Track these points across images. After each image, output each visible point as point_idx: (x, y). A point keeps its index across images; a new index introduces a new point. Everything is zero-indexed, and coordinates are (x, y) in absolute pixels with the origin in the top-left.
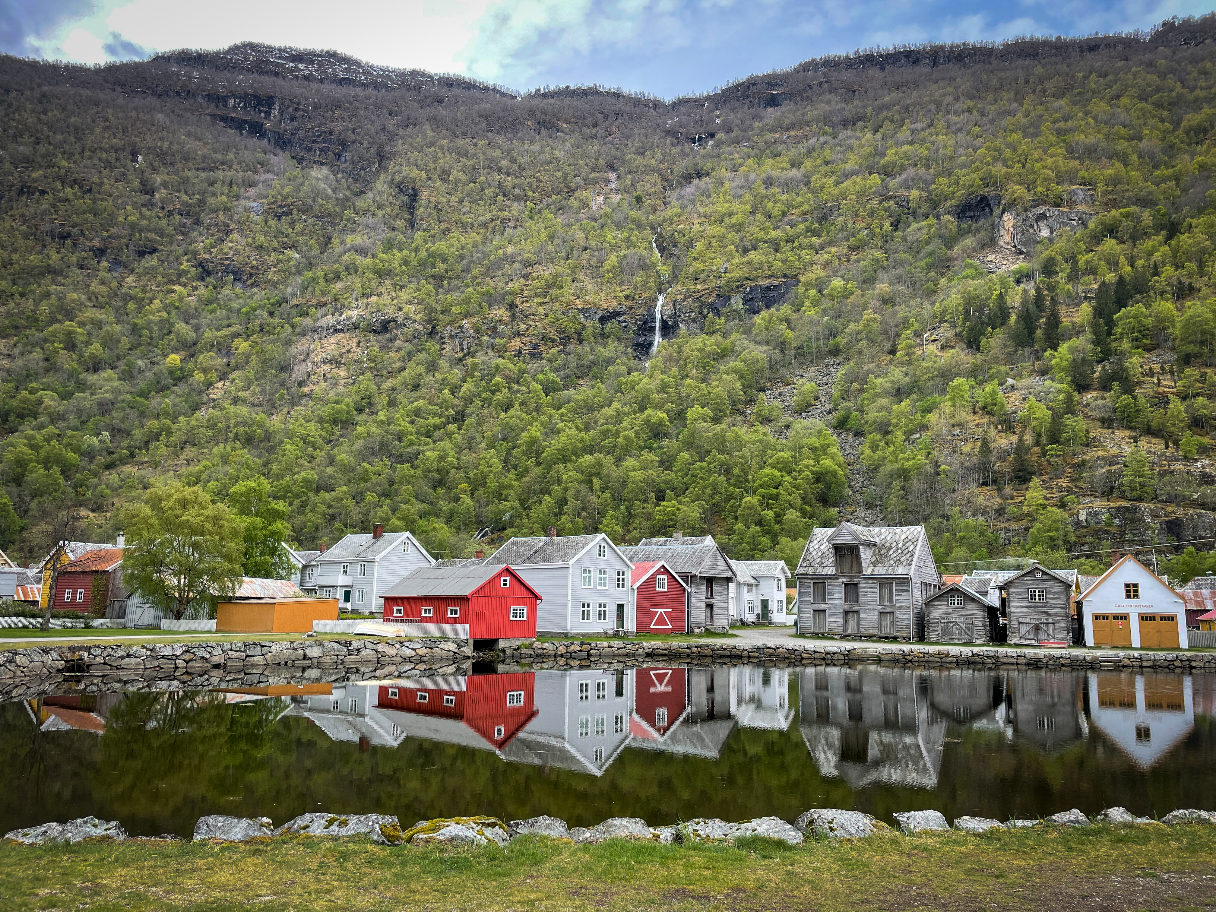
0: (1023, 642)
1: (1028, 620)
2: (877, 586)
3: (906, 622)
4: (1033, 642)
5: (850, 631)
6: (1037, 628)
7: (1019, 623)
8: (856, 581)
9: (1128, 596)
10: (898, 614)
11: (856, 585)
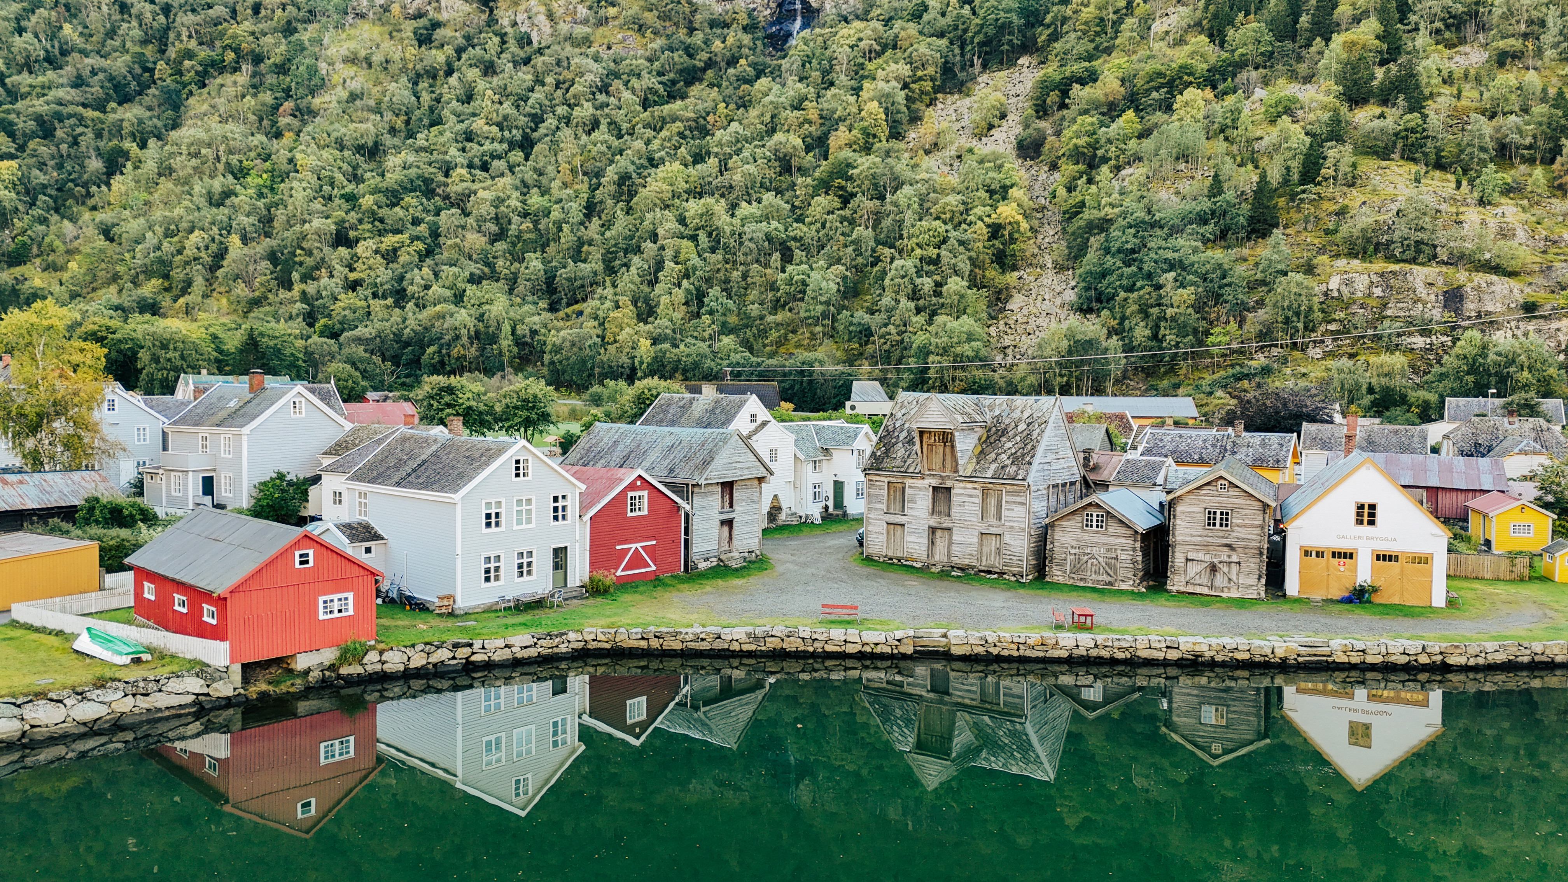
0: (1190, 589)
1: (1201, 556)
2: (978, 493)
3: (1018, 550)
4: (1205, 591)
5: (937, 558)
6: (1213, 569)
7: (1187, 560)
8: (949, 484)
9: (1360, 522)
10: (1007, 538)
11: (949, 490)
